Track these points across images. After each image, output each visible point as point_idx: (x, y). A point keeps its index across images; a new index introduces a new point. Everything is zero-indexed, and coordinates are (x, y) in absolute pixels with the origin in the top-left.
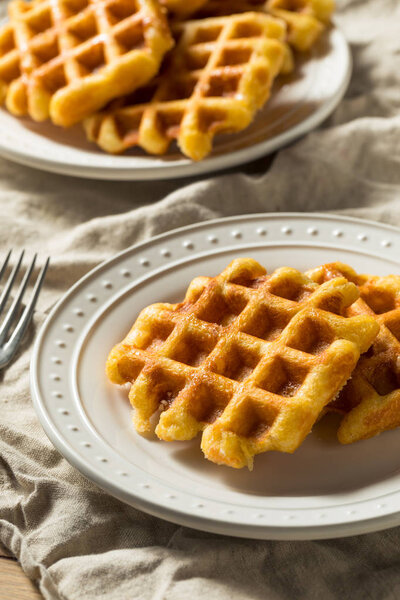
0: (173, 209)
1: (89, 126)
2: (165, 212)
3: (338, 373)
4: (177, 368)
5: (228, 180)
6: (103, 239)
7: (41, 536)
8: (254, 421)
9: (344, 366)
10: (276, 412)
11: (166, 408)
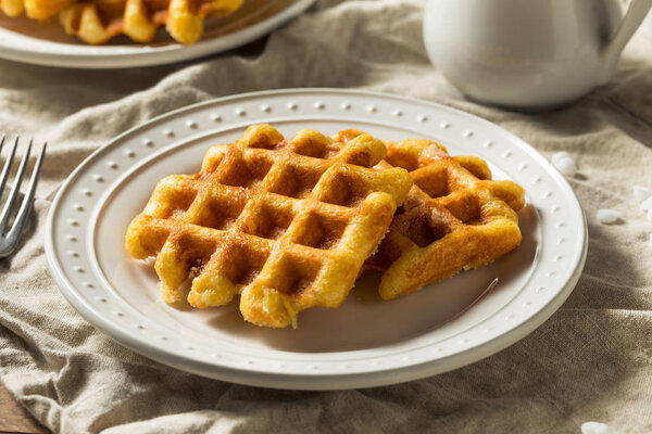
0: (169, 92)
1: (67, 20)
2: (161, 96)
3: (377, 224)
4: (205, 233)
5: (222, 62)
6: (96, 128)
7: (78, 409)
8: (294, 277)
9: (383, 217)
10: (319, 265)
11: (197, 274)
